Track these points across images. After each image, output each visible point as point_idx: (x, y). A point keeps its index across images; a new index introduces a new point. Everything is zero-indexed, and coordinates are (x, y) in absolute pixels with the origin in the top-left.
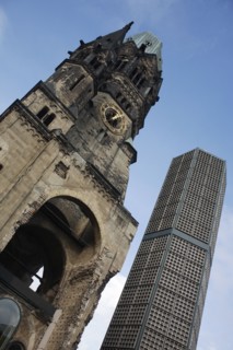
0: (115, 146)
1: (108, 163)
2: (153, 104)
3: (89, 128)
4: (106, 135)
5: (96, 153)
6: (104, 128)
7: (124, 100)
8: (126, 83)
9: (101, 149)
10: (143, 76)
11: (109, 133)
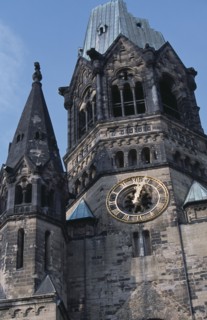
0: (171, 233)
1: (179, 267)
2: (193, 86)
3: (114, 256)
4: (146, 234)
5: (150, 276)
6: (135, 228)
7: (132, 153)
8: (113, 129)
9: (154, 262)
10: (132, 83)
11: (147, 227)
